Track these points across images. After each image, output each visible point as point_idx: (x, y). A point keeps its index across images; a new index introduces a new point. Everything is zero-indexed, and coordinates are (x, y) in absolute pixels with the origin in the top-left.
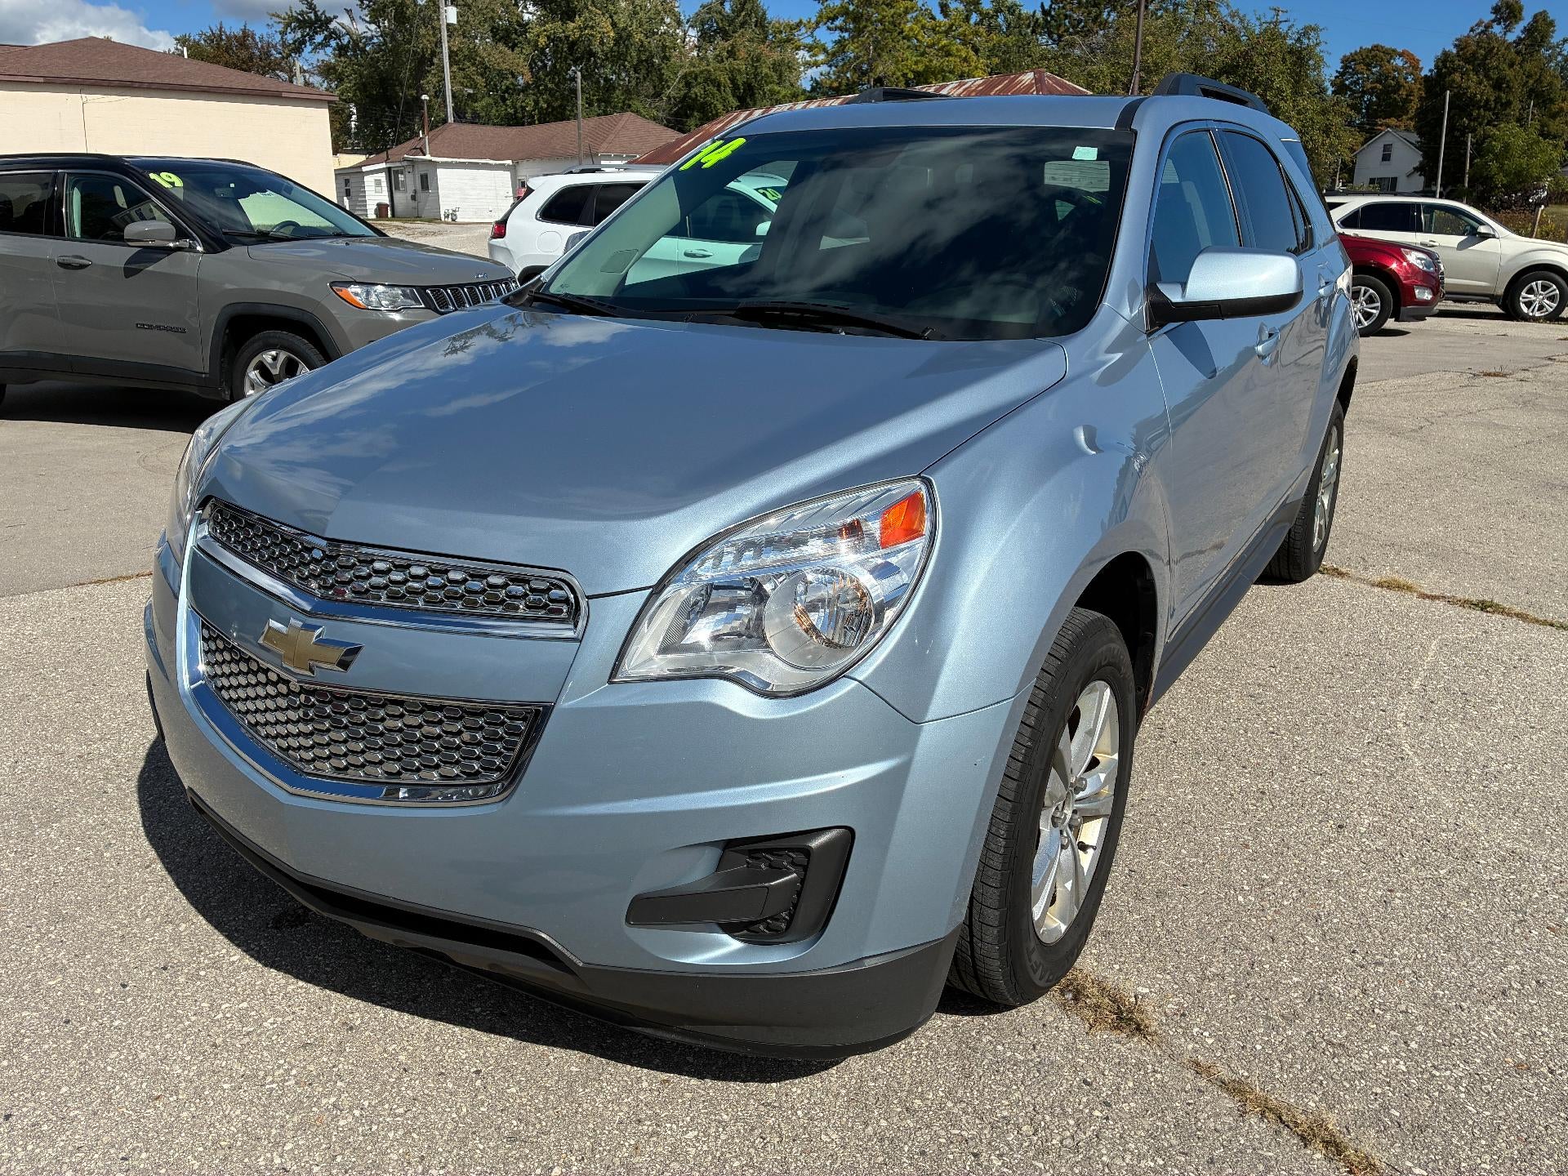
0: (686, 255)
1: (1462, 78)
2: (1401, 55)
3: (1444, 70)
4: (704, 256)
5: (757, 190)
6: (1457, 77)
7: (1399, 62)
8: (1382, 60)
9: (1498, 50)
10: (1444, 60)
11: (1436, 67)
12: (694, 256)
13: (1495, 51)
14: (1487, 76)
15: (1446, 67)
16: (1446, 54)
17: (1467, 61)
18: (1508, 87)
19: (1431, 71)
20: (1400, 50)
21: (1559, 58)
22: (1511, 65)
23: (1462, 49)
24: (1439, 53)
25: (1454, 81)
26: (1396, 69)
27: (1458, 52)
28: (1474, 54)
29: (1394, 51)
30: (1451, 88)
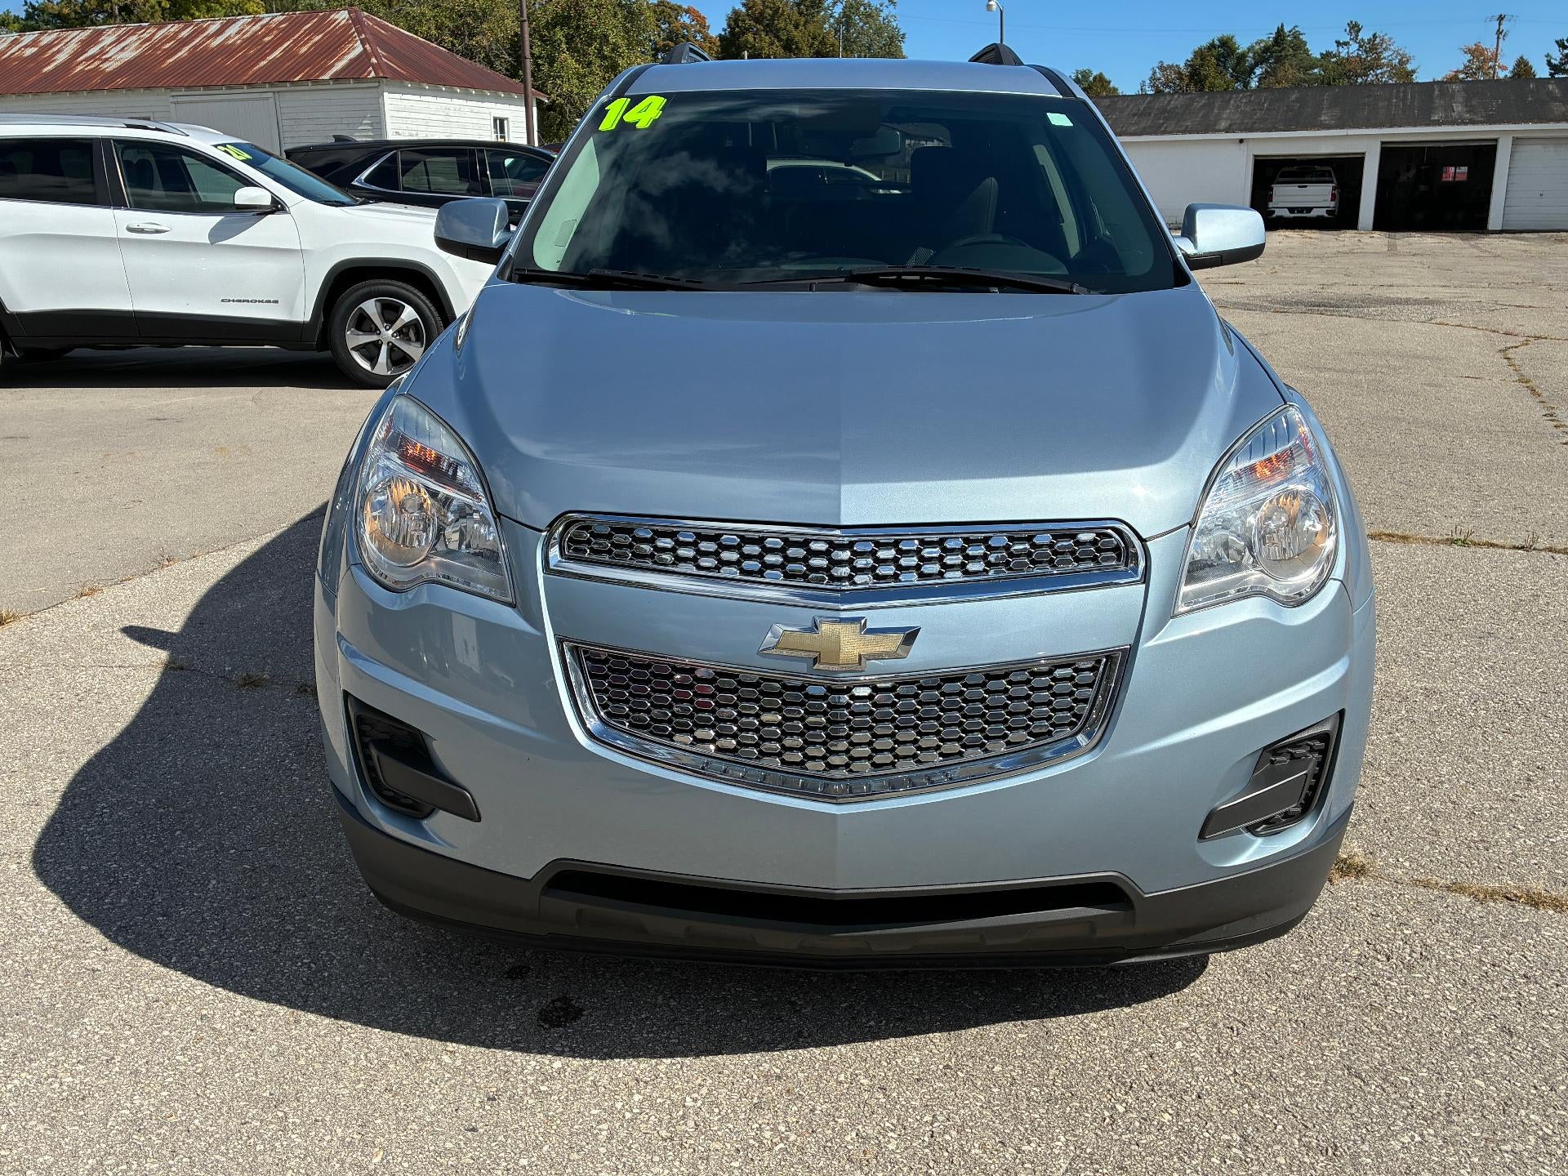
0: (130, 230)
1: (755, 39)
2: (687, 12)
3: (737, 29)
4: (157, 232)
5: (216, 146)
6: (750, 37)
7: (685, 19)
8: (671, 17)
9: (783, 11)
10: (735, 19)
11: (729, 26)
12: (142, 231)
13: (780, 11)
14: (778, 37)
15: (738, 27)
16: (736, 12)
17: (757, 20)
18: (797, 48)
19: (724, 30)
20: (685, 6)
21: (832, 20)
22: (796, 27)
23: (750, 8)
24: (730, 12)
25: (747, 41)
26: (684, 26)
27: (747, 11)
28: (762, 13)
29: (680, 7)
30: (746, 48)
